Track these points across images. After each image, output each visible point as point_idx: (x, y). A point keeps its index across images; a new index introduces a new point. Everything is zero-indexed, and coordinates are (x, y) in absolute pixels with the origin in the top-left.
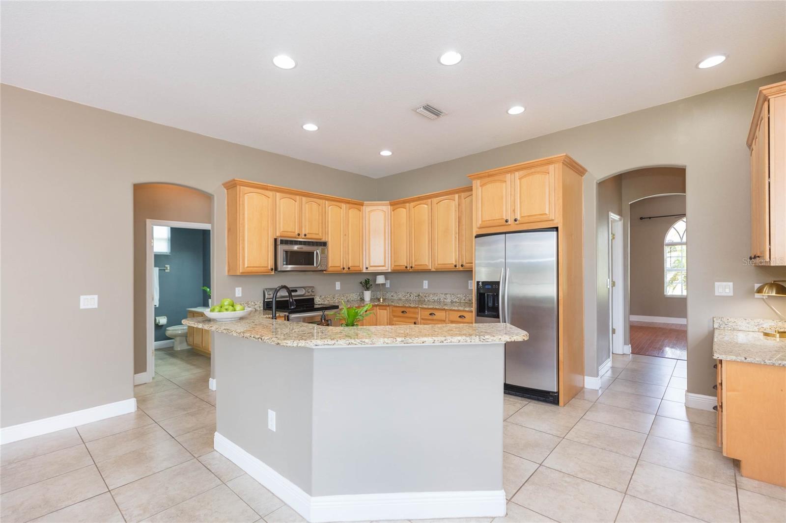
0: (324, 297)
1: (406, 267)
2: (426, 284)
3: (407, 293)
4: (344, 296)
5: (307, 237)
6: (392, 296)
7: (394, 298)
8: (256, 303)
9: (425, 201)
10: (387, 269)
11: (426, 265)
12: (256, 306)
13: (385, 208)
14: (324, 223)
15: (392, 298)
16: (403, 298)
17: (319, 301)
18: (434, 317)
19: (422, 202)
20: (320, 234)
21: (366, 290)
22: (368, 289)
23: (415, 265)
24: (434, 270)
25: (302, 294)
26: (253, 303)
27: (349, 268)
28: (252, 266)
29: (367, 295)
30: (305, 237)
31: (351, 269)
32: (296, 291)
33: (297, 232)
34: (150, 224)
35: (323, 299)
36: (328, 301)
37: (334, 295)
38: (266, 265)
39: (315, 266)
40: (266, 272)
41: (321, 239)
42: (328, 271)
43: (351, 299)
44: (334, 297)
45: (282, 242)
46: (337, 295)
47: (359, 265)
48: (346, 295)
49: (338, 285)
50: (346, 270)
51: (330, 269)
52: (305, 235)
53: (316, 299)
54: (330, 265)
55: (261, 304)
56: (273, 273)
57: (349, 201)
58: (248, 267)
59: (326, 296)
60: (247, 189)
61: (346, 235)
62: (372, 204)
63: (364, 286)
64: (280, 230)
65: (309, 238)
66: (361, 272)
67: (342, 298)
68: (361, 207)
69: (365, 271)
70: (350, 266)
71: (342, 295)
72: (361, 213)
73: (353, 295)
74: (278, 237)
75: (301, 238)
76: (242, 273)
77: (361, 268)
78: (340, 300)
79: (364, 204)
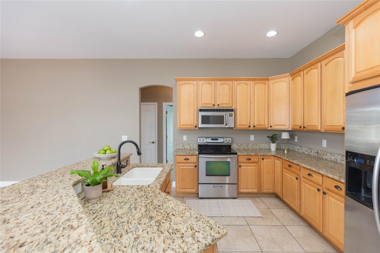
0: (240, 144)
1: (300, 127)
2: (324, 143)
3: (309, 149)
4: (256, 145)
5: (220, 106)
6: (298, 149)
7: (299, 151)
8: (194, 145)
9: (314, 66)
10: (287, 127)
11: (316, 126)
12: (194, 147)
13: (287, 79)
14: (232, 96)
15: (298, 151)
16: (306, 153)
17: (236, 147)
18: (312, 179)
19: (312, 67)
20: (230, 104)
21: (273, 143)
22: (273, 142)
23: (308, 125)
24: (324, 131)
25: (222, 142)
26: (192, 145)
27: (254, 126)
28: (184, 124)
29: (273, 147)
30: (219, 106)
31: (256, 127)
32: (217, 139)
33: (213, 103)
34: (165, 105)
35: (239, 146)
36: (243, 147)
37: (248, 144)
38: (193, 124)
39: (224, 125)
40: (193, 128)
41: (231, 107)
42: (237, 128)
43: (263, 148)
44: (248, 145)
45: (201, 110)
46: (251, 144)
47: (264, 124)
48: (259, 144)
49: (252, 138)
50: (252, 127)
51: (238, 127)
52: (218, 105)
53: (234, 145)
54: (238, 124)
55: (197, 146)
56: (198, 129)
57: (254, 79)
58: (182, 125)
59: (242, 144)
60: (182, 82)
61: (252, 103)
62: (275, 78)
63: (270, 139)
64: (201, 104)
65: (222, 107)
66: (266, 129)
67: (255, 146)
68: (267, 82)
69: (270, 128)
70: (256, 124)
71: (255, 145)
72: (266, 86)
73: (265, 145)
74: (200, 107)
75: (216, 107)
76: (179, 128)
77: (266, 126)
78: (253, 148)
79: (269, 79)
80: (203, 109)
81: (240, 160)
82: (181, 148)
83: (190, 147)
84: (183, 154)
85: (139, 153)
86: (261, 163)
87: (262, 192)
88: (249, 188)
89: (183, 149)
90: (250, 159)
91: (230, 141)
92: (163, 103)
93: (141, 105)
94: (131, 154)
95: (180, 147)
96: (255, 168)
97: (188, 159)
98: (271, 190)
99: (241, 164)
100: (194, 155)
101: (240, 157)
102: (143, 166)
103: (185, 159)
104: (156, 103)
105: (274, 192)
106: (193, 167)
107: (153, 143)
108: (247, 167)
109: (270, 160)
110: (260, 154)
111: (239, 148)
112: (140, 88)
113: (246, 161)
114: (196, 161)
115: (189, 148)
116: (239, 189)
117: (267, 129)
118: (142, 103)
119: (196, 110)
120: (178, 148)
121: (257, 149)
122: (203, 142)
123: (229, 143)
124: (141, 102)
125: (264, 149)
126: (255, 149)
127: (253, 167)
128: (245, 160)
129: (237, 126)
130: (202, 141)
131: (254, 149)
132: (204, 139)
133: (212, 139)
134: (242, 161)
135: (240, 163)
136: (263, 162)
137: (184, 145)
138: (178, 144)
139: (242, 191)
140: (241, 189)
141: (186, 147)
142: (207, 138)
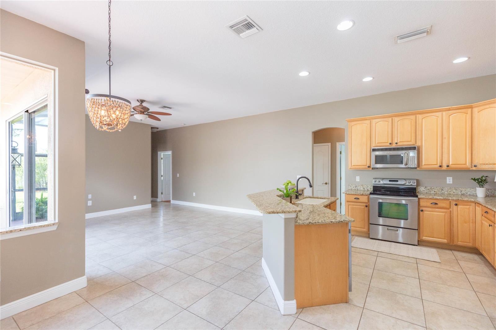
4: (456, 190)
5: (399, 144)
8: (368, 186)
12: (368, 188)
14: (415, 132)
17: (424, 191)
20: (413, 141)
21: (480, 187)
25: (402, 183)
26: (366, 186)
27: (448, 166)
28: (356, 165)
29: (480, 192)
30: (397, 145)
31: (451, 166)
32: (397, 181)
33: (390, 142)
34: (338, 145)
35: (428, 189)
36: (435, 191)
37: (443, 188)
38: (366, 164)
39: (404, 165)
40: (366, 168)
41: (414, 145)
42: (422, 168)
43: (467, 193)
44: (442, 190)
45: (374, 150)
46: (447, 188)
47: (464, 163)
48: (460, 189)
49: (449, 180)
50: (445, 167)
51: (424, 167)
52: (397, 143)
53: (421, 189)
54: (423, 164)
55: (372, 188)
56: (371, 169)
57: (449, 109)
58: (353, 165)
59: (433, 188)
60: (353, 123)
61: (445, 138)
62: (482, 104)
63: (477, 183)
64: (376, 143)
65: (400, 145)
66: (468, 169)
67: (454, 191)
68: (470, 110)
69: (474, 168)
70: (451, 163)
71: (454, 189)
72: (469, 116)
73: (470, 190)
74: (374, 147)
75: (394, 146)
76: (350, 168)
77: (468, 165)
78: (450, 193)
79: (473, 106)
80: (377, 149)
81: (422, 203)
82: (353, 189)
83: (364, 189)
84: (353, 193)
85: (311, 186)
86: (453, 209)
87: (455, 244)
88: (435, 236)
89: (355, 190)
90: (436, 204)
91: (414, 183)
92: (337, 143)
93: (314, 147)
94: (305, 188)
95: (353, 187)
96: (445, 215)
97: (359, 199)
98: (471, 244)
99: (424, 209)
100: (365, 195)
101: (423, 200)
102: (314, 198)
103: (355, 199)
104: (330, 144)
105: (474, 246)
106: (364, 207)
107: (326, 184)
108: (432, 213)
109: (468, 207)
110: (452, 199)
111: (428, 192)
112: (313, 132)
113: (430, 206)
114: (367, 201)
115: (362, 189)
116: (421, 235)
117: (471, 169)
118: (315, 145)
119: (369, 150)
120: (350, 188)
121: (457, 195)
122: (379, 183)
123: (413, 185)
124: (314, 143)
125: (470, 195)
126: (454, 194)
127: (441, 214)
128: (429, 204)
129: (422, 166)
130: (377, 183)
131: (452, 194)
132: (380, 180)
133: (390, 181)
134: (425, 205)
135: (421, 207)
136: (457, 208)
137: (357, 186)
138: (350, 185)
139: (424, 238)
140: (423, 237)
141: (359, 188)
142: (383, 179)
